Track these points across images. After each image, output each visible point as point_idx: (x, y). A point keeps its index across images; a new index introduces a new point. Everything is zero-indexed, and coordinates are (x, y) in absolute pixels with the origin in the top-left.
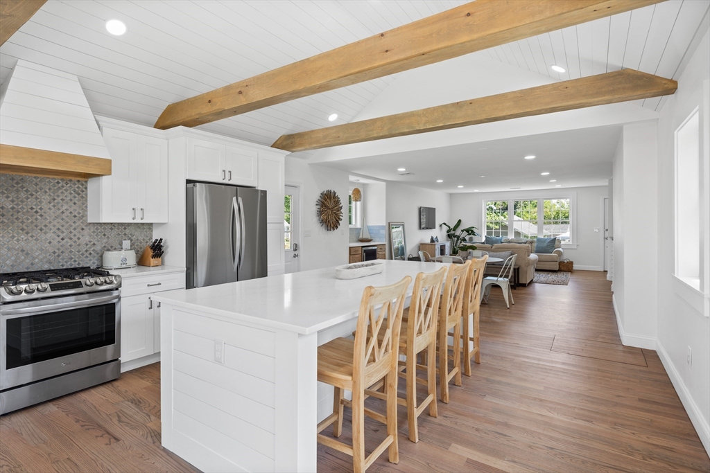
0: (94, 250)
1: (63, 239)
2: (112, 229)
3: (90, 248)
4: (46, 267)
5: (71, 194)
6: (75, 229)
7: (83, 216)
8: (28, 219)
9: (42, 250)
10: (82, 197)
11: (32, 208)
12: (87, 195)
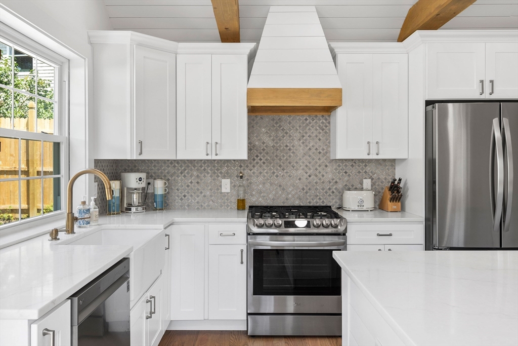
0: (336, 189)
1: (310, 176)
2: (352, 166)
3: (333, 186)
4: (297, 203)
5: (316, 130)
6: (320, 166)
7: (326, 153)
8: (284, 156)
9: (294, 186)
10: (326, 133)
11: (287, 146)
12: (329, 130)
